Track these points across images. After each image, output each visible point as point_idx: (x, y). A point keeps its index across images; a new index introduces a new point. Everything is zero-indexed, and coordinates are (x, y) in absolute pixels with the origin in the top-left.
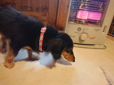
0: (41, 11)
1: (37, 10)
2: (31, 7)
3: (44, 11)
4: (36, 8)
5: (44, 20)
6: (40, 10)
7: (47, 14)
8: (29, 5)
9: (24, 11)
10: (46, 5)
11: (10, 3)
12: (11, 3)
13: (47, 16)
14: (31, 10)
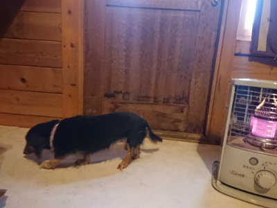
0: (174, 103)
1: (166, 102)
2: (155, 98)
3: (179, 103)
4: (164, 99)
5: (178, 121)
6: (172, 101)
7: (185, 110)
8: (152, 94)
9: (143, 104)
10: (184, 92)
11: (121, 92)
12: (123, 92)
13: (185, 113)
14: (154, 102)
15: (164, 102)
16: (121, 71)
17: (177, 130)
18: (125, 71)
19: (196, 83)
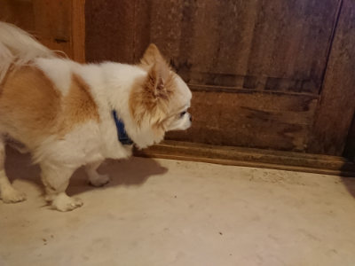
0: (289, 89)
1: (273, 86)
2: (247, 78)
3: (300, 91)
4: (269, 79)
5: (295, 128)
6: (285, 85)
7: (313, 105)
8: (241, 69)
9: (220, 91)
10: (314, 64)
13: (311, 112)
14: (244, 87)
15: (267, 88)
16: (173, 10)
17: (290, 148)
18: (184, 12)
19: (343, 43)
